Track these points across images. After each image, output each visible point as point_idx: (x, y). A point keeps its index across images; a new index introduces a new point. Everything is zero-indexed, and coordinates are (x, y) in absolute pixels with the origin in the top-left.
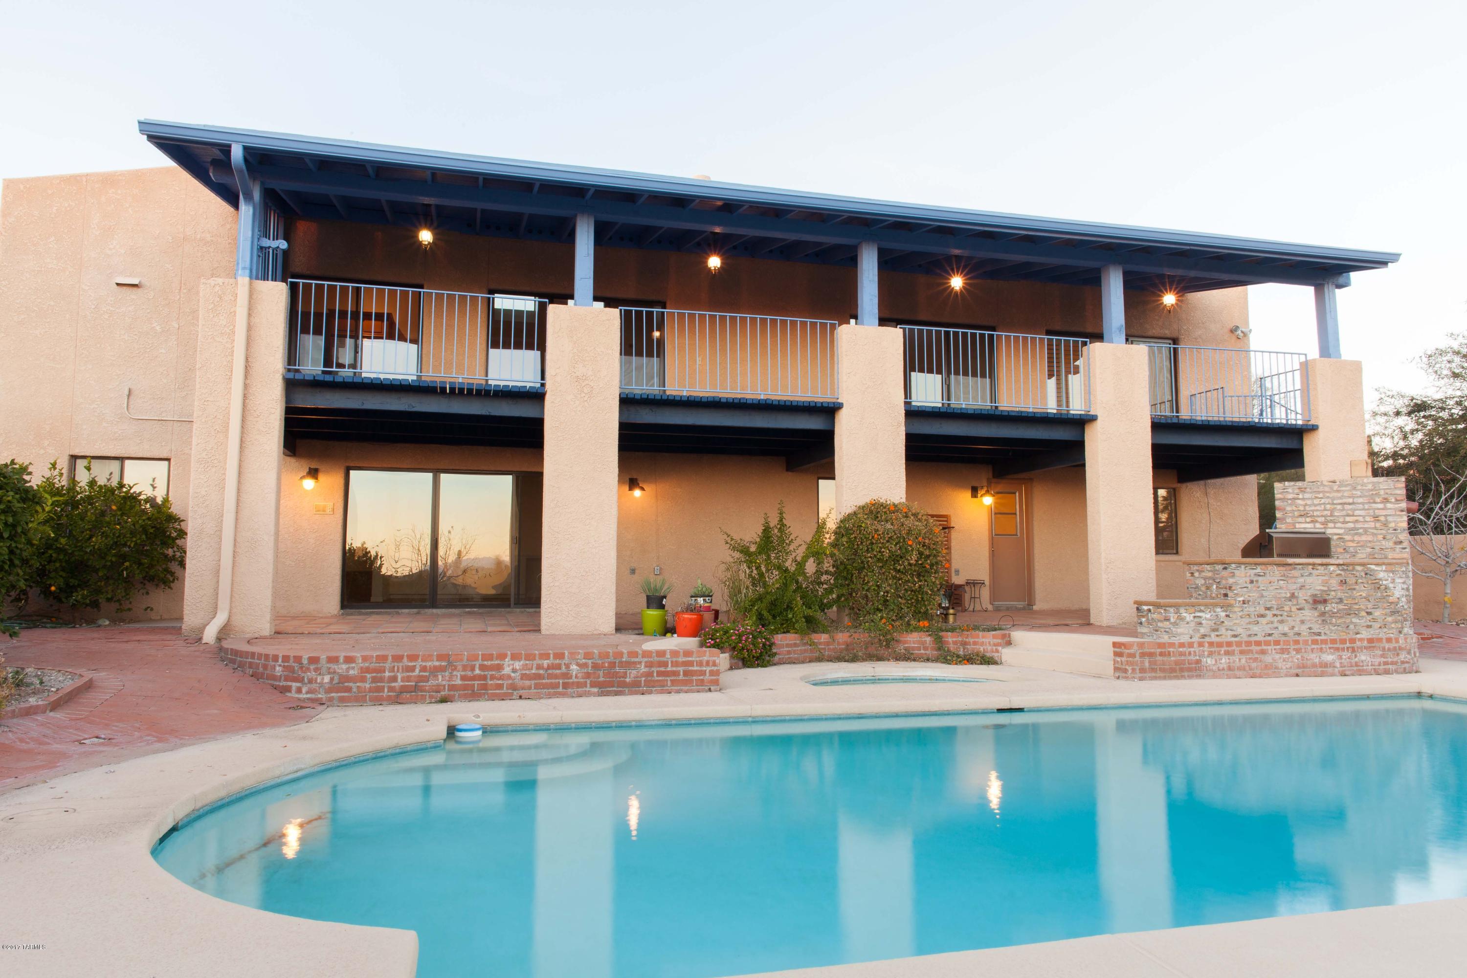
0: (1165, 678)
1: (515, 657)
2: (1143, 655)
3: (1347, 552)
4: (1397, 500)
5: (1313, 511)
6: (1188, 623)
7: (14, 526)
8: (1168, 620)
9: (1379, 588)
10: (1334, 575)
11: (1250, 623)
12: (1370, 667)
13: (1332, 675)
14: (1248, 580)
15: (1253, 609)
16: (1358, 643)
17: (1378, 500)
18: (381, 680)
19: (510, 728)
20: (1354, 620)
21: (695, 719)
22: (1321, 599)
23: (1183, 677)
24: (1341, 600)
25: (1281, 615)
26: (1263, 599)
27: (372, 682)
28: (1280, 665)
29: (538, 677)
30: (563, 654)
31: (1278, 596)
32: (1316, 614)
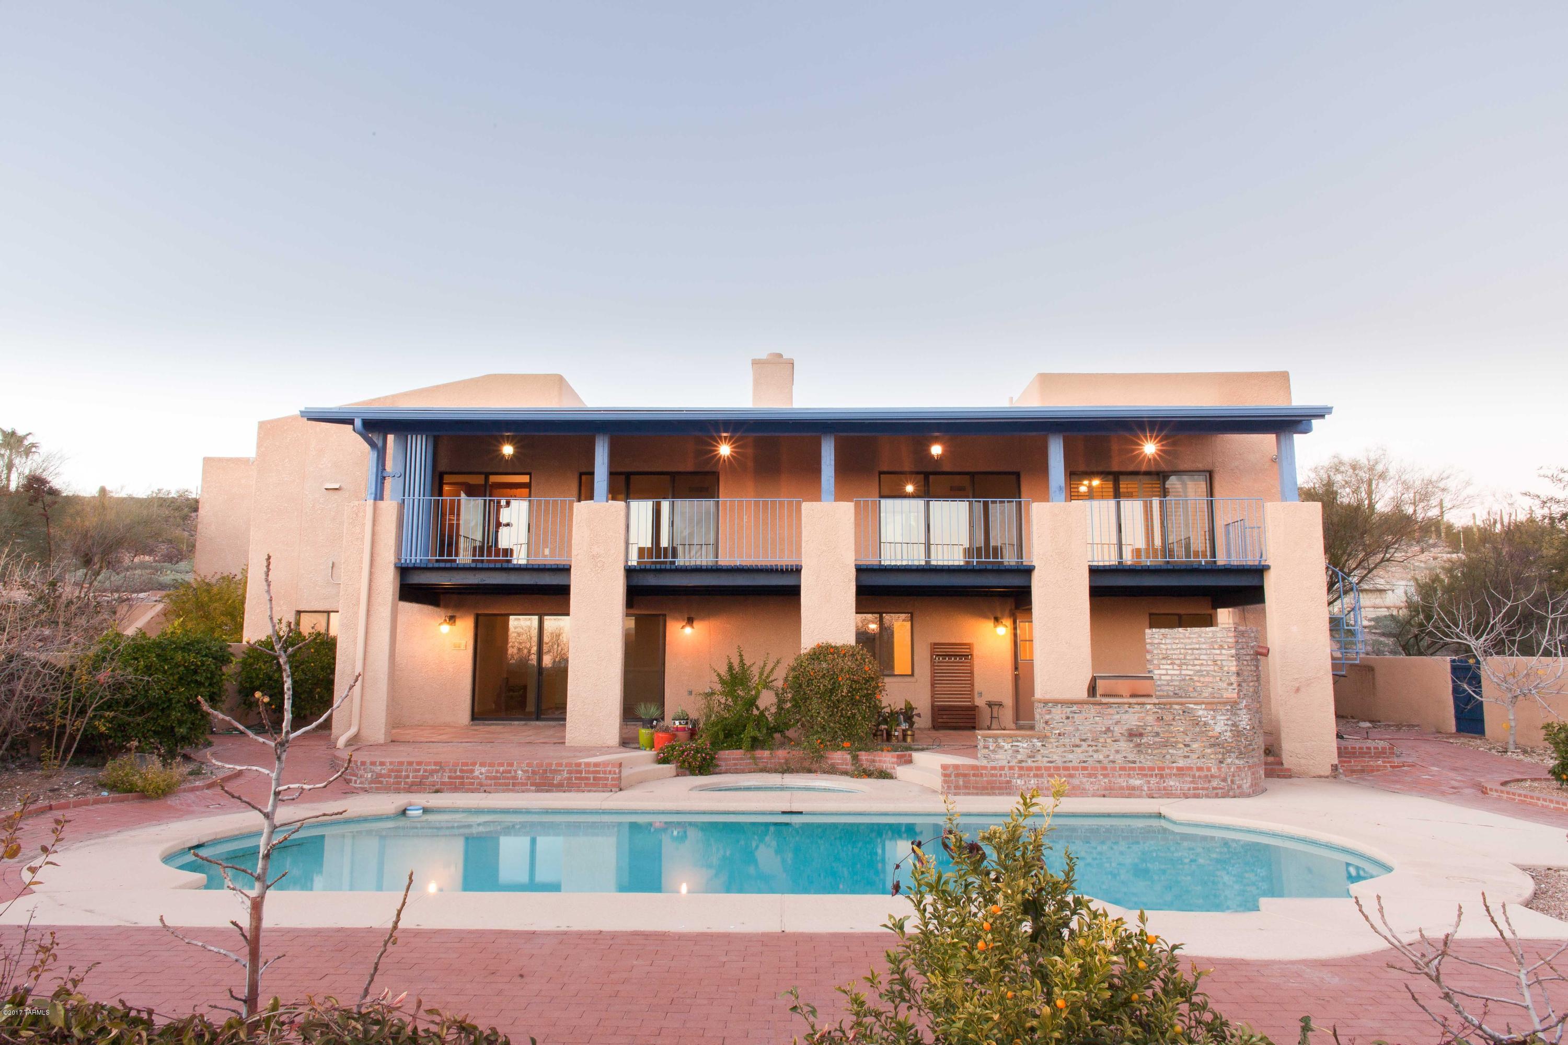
0: (977, 794)
1: (482, 765)
2: (957, 775)
3: (1195, 691)
4: (1229, 647)
5: (1172, 654)
6: (1006, 751)
7: (211, 678)
8: (988, 748)
9: (1197, 724)
10: (1150, 713)
11: (1065, 752)
12: (1179, 792)
13: (1140, 797)
14: (1064, 716)
15: (1069, 740)
16: (1167, 771)
17: (1216, 647)
18: (400, 777)
19: (447, 810)
20: (1171, 751)
21: (563, 809)
22: (1136, 733)
23: (994, 794)
24: (1157, 734)
25: (1096, 746)
26: (1079, 732)
27: (395, 778)
28: (1087, 787)
29: (496, 778)
30: (513, 763)
31: (1094, 730)
32: (1131, 746)
